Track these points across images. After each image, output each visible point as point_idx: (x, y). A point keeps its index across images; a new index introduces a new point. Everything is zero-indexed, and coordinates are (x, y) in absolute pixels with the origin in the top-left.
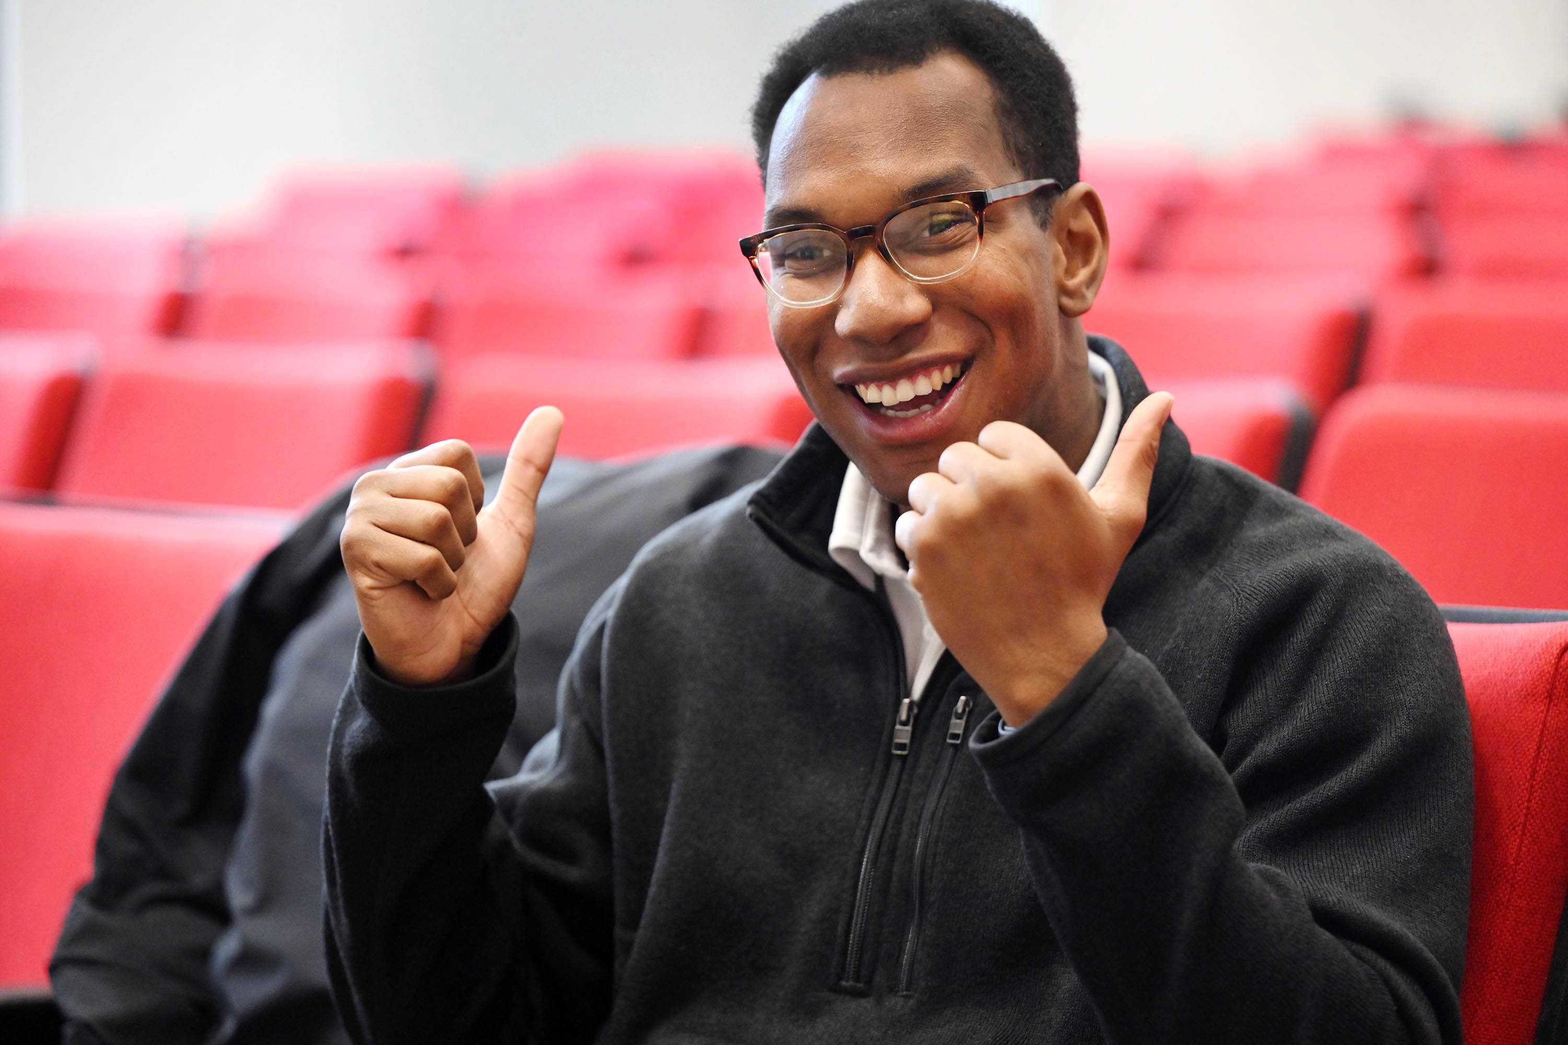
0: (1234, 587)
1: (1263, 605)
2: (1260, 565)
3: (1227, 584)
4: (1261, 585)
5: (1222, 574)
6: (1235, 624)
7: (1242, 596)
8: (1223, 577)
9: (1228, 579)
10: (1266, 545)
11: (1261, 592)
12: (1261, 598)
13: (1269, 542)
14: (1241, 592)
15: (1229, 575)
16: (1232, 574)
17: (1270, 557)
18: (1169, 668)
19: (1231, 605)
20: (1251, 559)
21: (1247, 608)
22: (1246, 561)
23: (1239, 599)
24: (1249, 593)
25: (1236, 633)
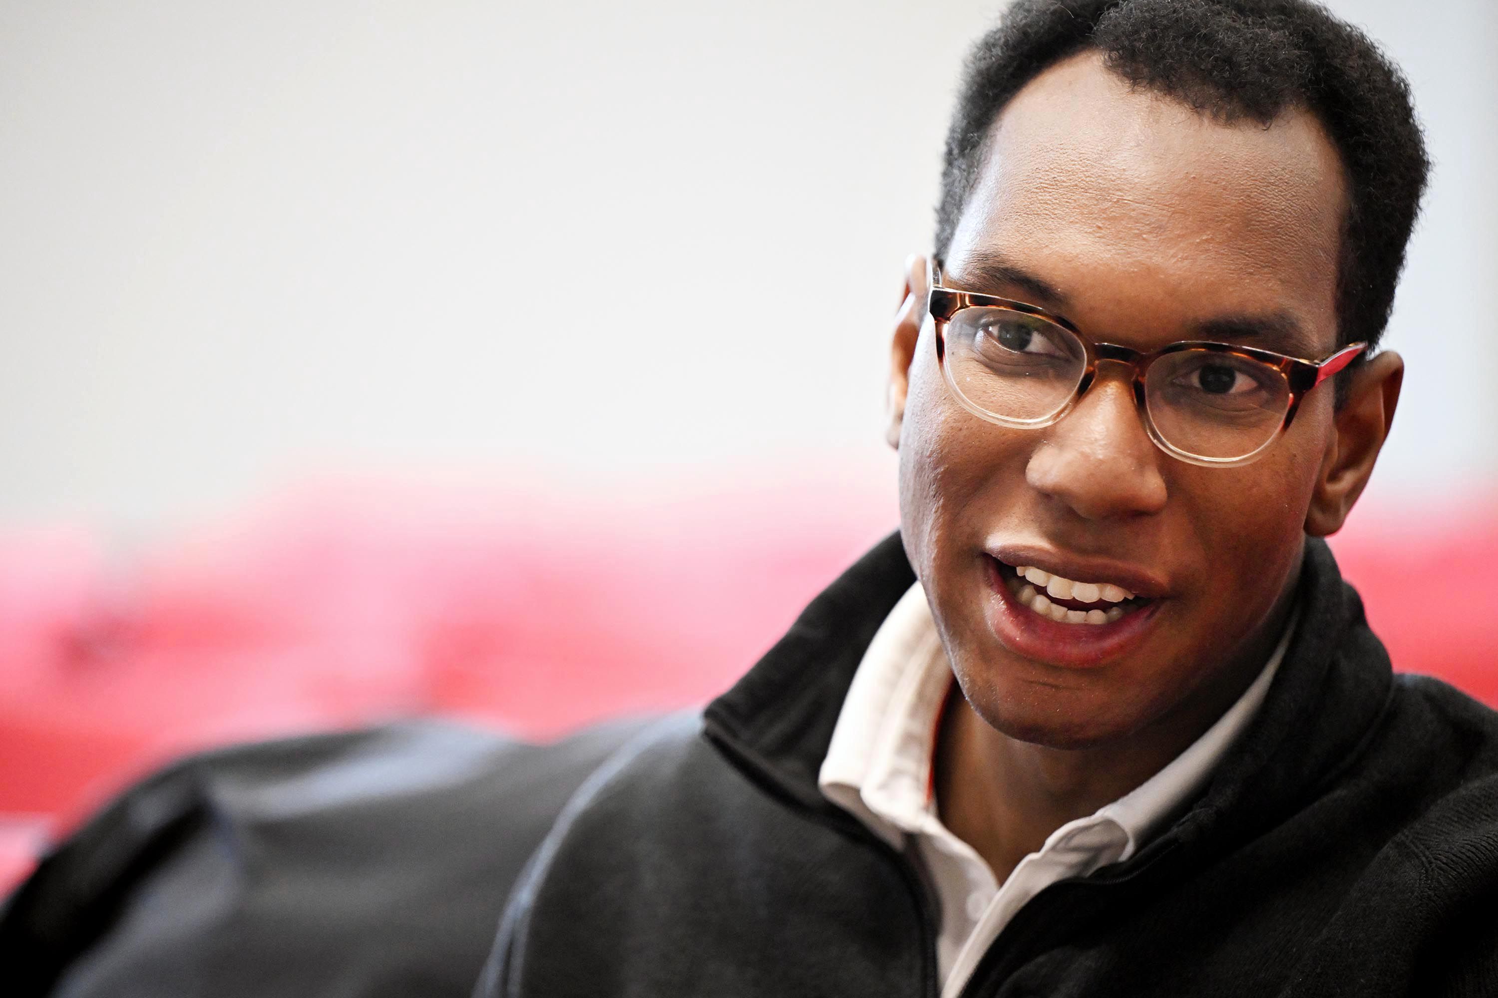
0: (1424, 855)
1: (1463, 878)
2: (1468, 827)
3: (1416, 850)
4: (1464, 850)
5: (1410, 837)
6: (1420, 905)
7: (1434, 866)
8: (1412, 841)
9: (1418, 844)
10: (1479, 799)
11: (1461, 859)
12: (1462, 868)
13: (1485, 796)
14: (1433, 860)
15: (1420, 839)
16: (1426, 838)
17: (1483, 817)
18: (1317, 968)
19: (1418, 878)
20: (1456, 819)
21: (1439, 882)
22: (1448, 820)
23: (1430, 869)
24: (1445, 861)
25: (1421, 918)
